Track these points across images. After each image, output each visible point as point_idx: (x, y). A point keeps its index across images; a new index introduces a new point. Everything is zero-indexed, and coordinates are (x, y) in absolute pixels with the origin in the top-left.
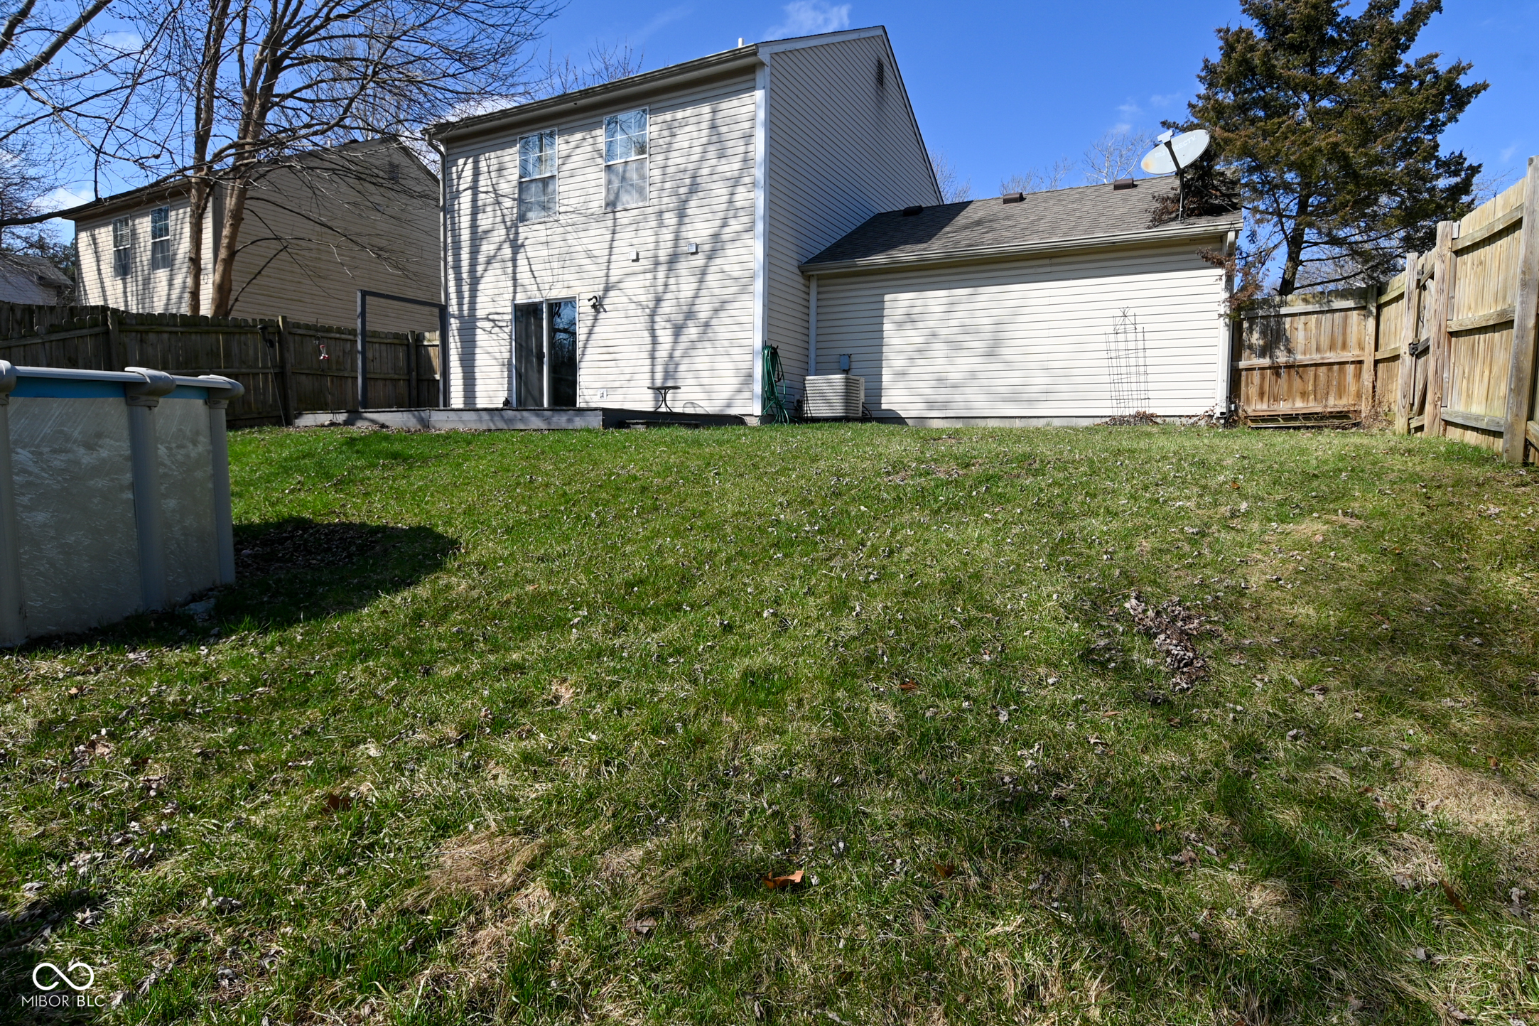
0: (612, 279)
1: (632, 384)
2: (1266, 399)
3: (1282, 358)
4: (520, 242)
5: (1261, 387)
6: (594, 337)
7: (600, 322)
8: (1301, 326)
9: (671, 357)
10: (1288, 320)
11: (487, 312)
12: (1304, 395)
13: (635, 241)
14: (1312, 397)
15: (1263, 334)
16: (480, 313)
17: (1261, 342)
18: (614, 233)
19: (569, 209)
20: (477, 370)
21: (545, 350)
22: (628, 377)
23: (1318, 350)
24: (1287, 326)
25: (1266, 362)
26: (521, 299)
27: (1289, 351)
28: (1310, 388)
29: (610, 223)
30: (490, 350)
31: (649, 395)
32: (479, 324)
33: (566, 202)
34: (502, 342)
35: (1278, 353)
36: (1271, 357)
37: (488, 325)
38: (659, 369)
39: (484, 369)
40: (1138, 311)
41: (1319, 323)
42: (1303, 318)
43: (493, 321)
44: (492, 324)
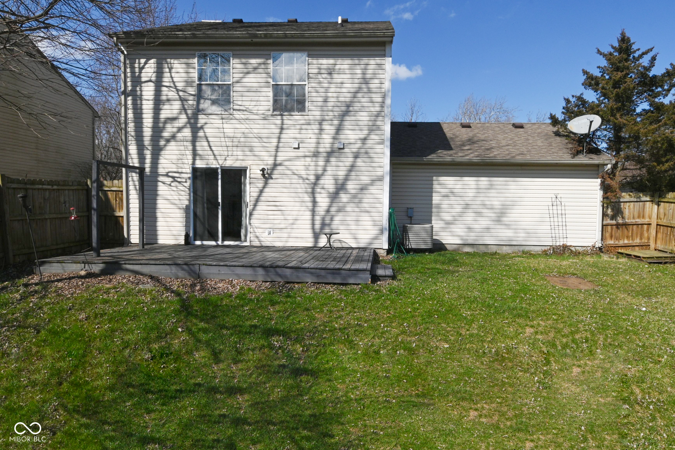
0: (279, 159)
1: (295, 226)
2: (613, 239)
3: (620, 221)
4: (199, 125)
5: (611, 233)
6: (264, 194)
7: (270, 185)
8: (627, 207)
9: (328, 211)
10: (622, 204)
11: (167, 170)
12: (628, 237)
13: (298, 136)
14: (631, 238)
15: (613, 210)
16: (161, 171)
17: (612, 213)
18: (282, 129)
19: (241, 108)
20: (158, 211)
21: (220, 200)
22: (291, 222)
23: (634, 218)
24: (622, 207)
25: (614, 222)
26: (200, 164)
27: (623, 218)
28: (630, 235)
29: (279, 122)
30: (169, 197)
31: (309, 235)
32: (161, 178)
33: (240, 103)
34: (183, 193)
35: (618, 218)
36: (615, 220)
37: (168, 180)
38: (318, 219)
39: (163, 210)
40: (562, 196)
41: (634, 205)
42: (628, 203)
43: (173, 177)
44: (171, 179)
